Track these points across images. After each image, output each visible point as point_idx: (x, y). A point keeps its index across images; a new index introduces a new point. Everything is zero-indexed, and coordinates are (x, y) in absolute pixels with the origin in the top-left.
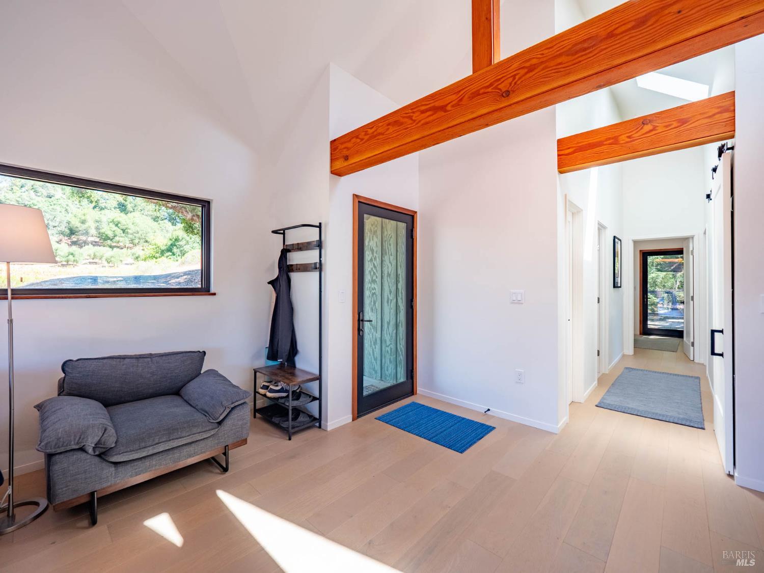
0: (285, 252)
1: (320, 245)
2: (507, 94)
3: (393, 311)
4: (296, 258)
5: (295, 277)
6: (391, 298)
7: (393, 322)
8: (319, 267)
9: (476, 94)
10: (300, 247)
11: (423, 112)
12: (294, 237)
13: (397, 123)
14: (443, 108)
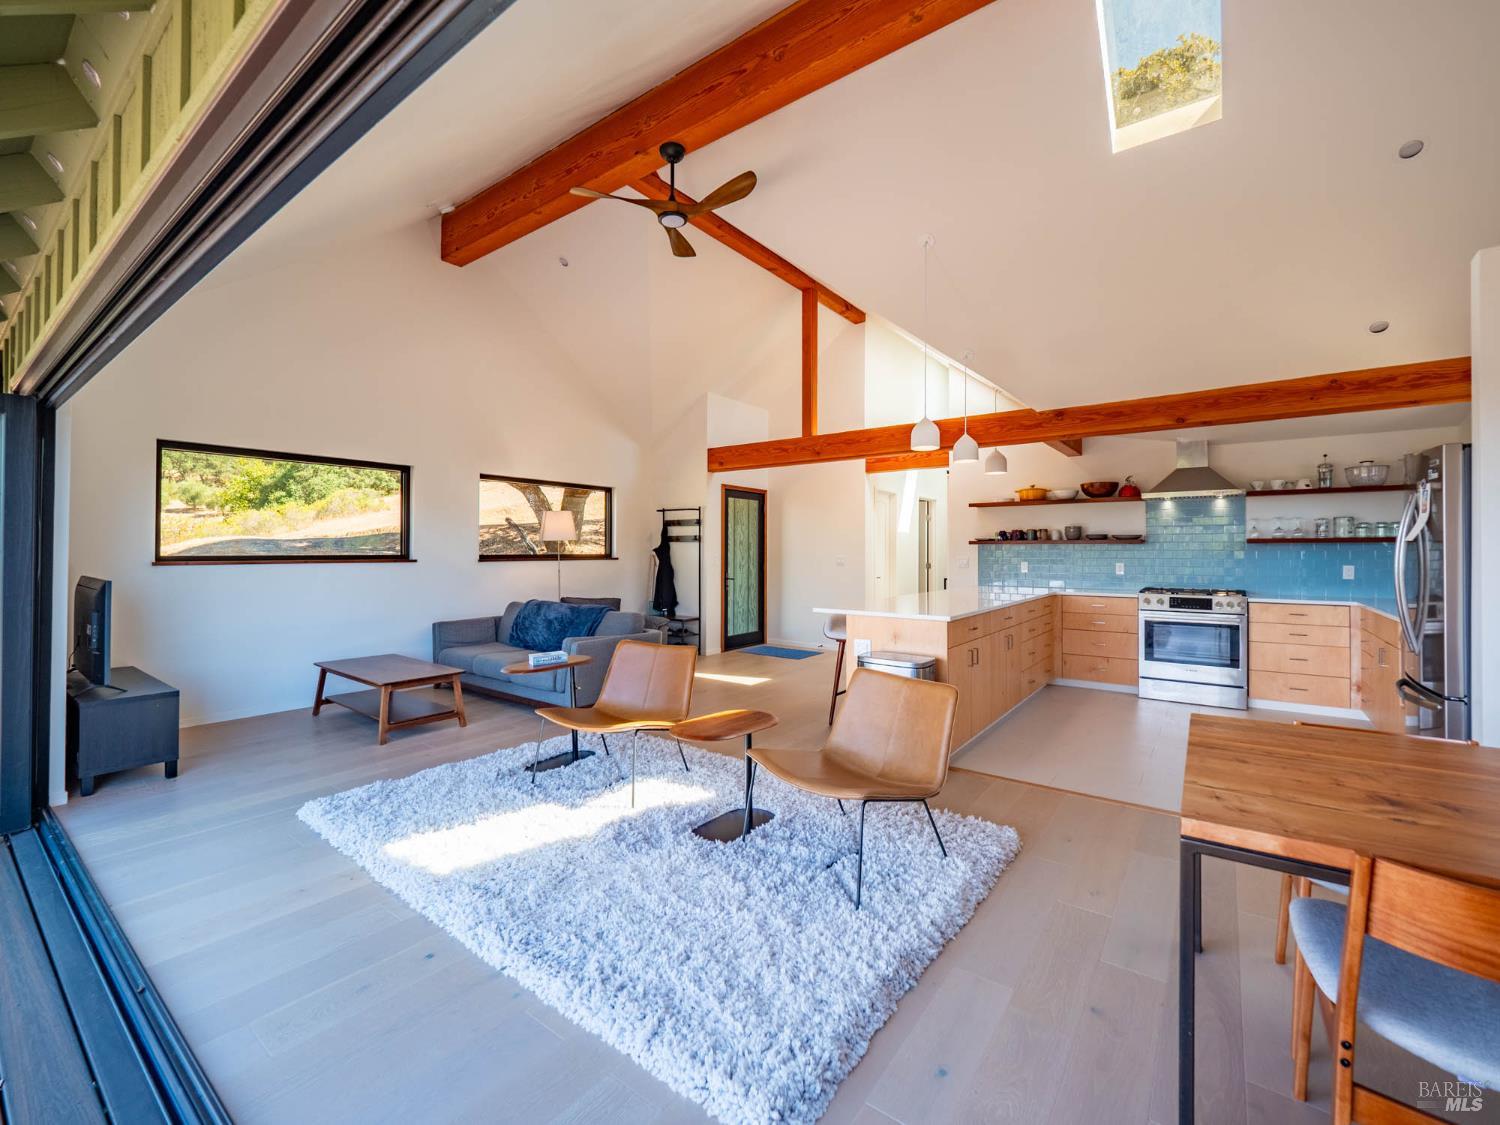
0: (667, 524)
1: (699, 522)
2: (818, 453)
3: (745, 575)
4: (674, 531)
5: (674, 546)
6: (743, 563)
7: (745, 585)
8: (698, 539)
9: (803, 449)
10: (679, 523)
11: (776, 449)
12: (670, 516)
13: (757, 450)
14: (786, 450)
